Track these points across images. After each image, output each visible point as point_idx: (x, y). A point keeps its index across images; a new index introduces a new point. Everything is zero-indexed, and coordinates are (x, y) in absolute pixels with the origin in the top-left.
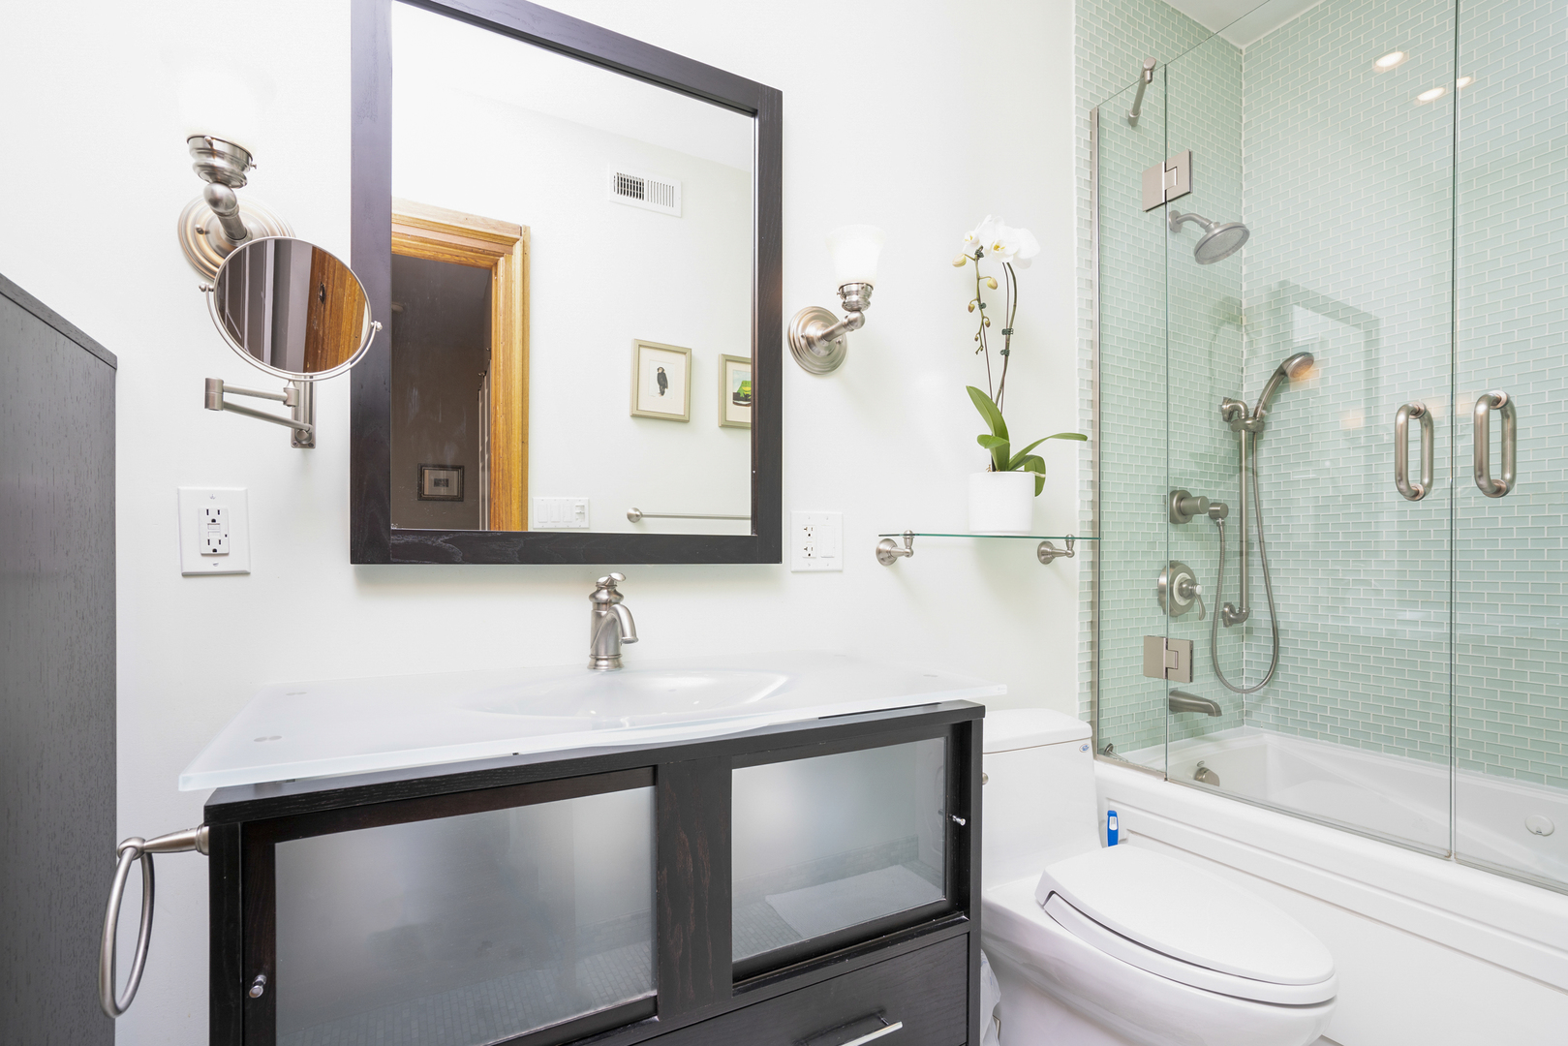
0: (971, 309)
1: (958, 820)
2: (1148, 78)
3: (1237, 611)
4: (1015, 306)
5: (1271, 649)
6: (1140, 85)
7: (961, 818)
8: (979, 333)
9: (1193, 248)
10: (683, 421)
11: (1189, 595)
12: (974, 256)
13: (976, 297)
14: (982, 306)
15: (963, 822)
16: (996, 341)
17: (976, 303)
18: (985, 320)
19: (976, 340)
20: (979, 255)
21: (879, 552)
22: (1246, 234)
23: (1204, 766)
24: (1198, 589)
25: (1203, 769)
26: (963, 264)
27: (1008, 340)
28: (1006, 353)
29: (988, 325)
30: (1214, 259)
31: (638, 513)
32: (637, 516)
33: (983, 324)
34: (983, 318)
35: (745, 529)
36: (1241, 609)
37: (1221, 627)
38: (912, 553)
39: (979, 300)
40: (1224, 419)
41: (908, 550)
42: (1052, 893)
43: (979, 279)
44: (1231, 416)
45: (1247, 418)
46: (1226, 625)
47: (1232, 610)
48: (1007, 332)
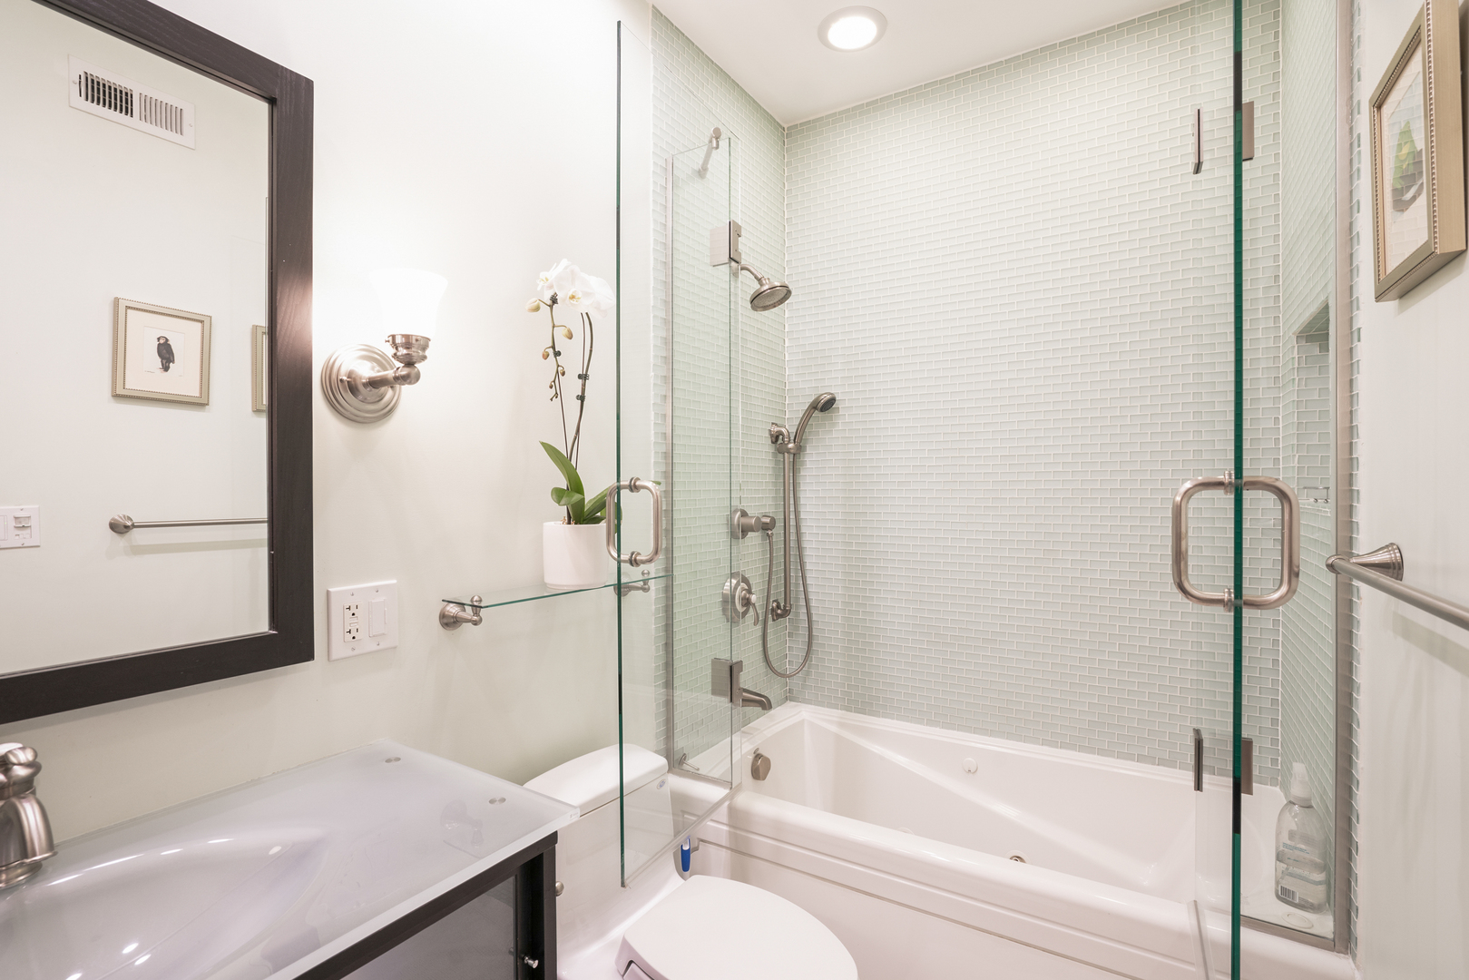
0: (546, 356)
1: (531, 962)
2: (715, 145)
3: (782, 605)
4: (591, 351)
5: (807, 637)
6: (708, 150)
7: (534, 960)
8: (554, 381)
9: (749, 299)
10: (199, 404)
11: (747, 603)
12: (549, 302)
13: (551, 344)
14: (557, 354)
15: (535, 964)
16: (571, 386)
17: (551, 351)
18: (560, 369)
19: (551, 387)
20: (554, 300)
21: (443, 616)
22: (789, 293)
23: (758, 752)
24: (753, 598)
25: (758, 755)
26: (537, 309)
27: (584, 385)
28: (582, 398)
29: (563, 374)
30: (765, 308)
31: (129, 523)
32: (126, 527)
33: (557, 372)
34: (558, 366)
35: (260, 624)
36: (785, 606)
37: (770, 622)
38: (481, 620)
39: (553, 347)
40: (772, 442)
41: (475, 618)
42: (631, 962)
43: (554, 327)
44: (776, 438)
45: (789, 442)
46: (774, 620)
47: (778, 607)
48: (583, 377)
